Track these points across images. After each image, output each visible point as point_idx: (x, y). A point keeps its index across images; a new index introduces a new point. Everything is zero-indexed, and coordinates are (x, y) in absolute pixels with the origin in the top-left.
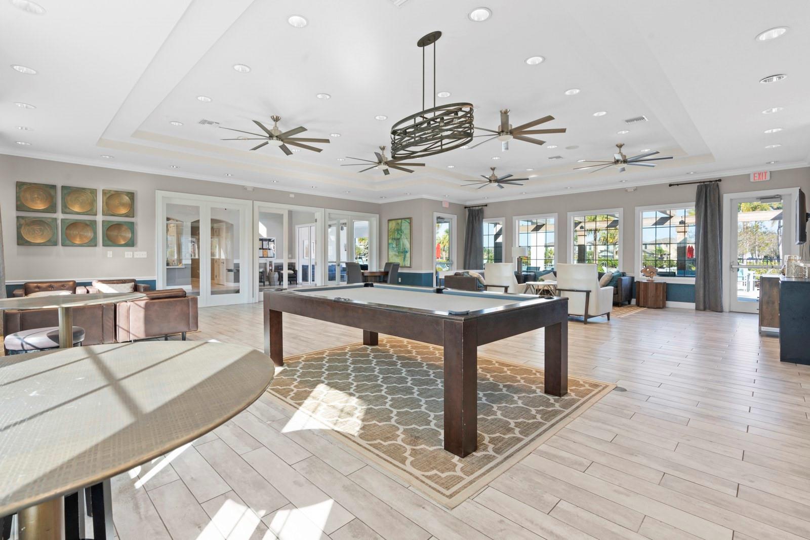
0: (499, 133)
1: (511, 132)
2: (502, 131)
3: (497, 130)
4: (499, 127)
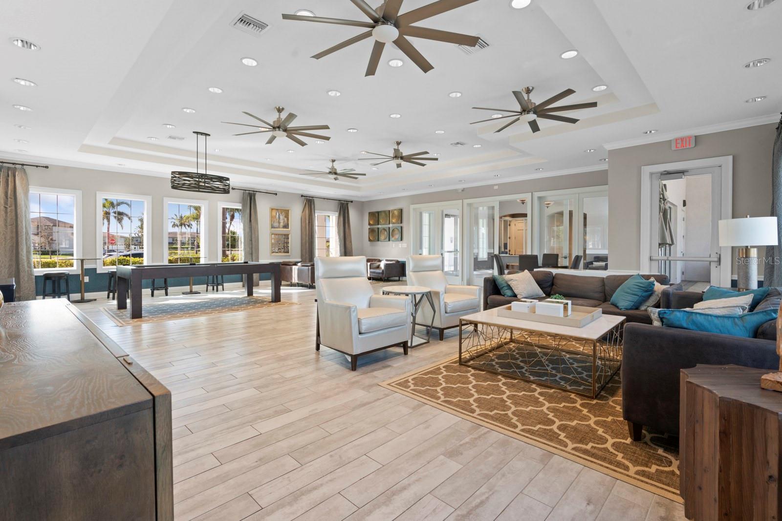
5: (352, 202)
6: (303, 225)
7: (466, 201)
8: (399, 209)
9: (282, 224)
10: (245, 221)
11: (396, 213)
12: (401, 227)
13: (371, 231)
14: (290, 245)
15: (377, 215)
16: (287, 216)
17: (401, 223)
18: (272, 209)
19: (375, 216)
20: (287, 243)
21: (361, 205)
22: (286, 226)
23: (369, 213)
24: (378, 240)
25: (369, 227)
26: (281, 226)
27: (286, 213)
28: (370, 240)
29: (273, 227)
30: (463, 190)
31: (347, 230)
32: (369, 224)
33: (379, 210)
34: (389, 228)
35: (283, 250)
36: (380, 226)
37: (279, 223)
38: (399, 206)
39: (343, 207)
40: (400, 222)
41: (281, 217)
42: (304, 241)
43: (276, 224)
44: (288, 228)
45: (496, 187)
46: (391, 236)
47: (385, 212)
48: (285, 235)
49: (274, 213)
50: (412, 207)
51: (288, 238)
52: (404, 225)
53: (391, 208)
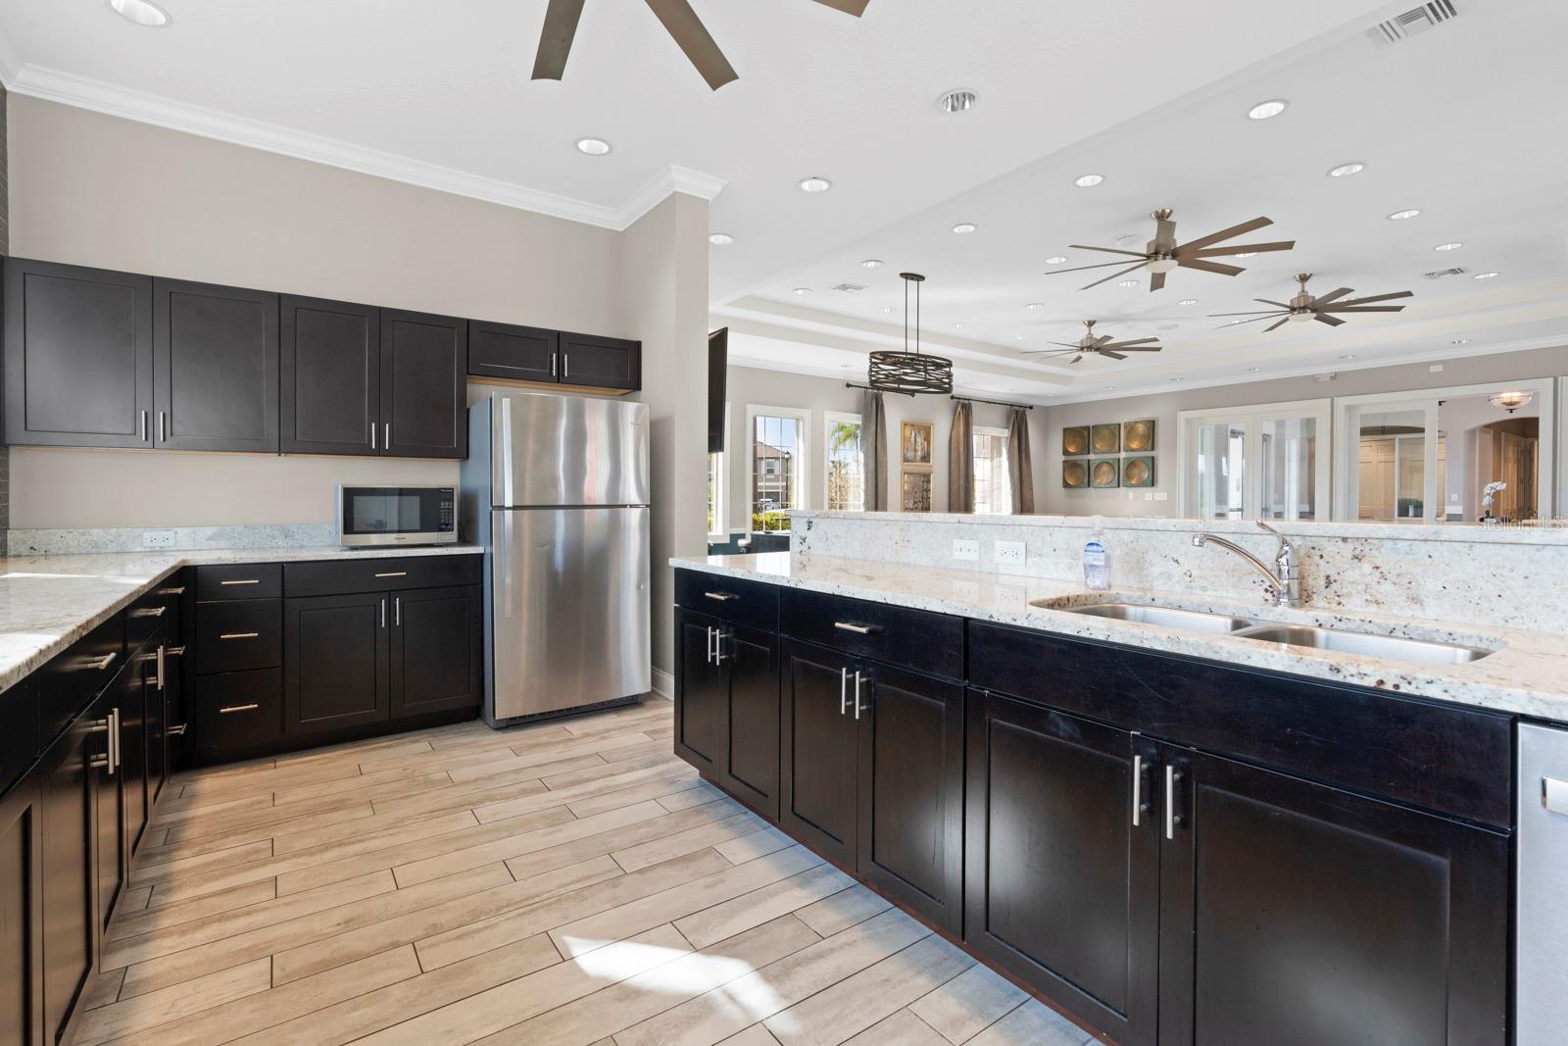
0: (1148, 257)
1: (1175, 254)
2: (1157, 253)
3: (1145, 252)
4: (1149, 244)
5: (1031, 408)
6: (954, 455)
7: (1342, 402)
8: (1149, 421)
9: (919, 453)
10: (867, 449)
11: (1141, 428)
12: (1153, 458)
13: (1070, 467)
14: (931, 495)
15: (1086, 434)
16: (927, 439)
17: (1153, 449)
18: (905, 425)
19: (1080, 437)
20: (928, 490)
21: (1048, 413)
22: (926, 458)
23: (1066, 430)
24: (1089, 486)
25: (1063, 458)
26: (918, 458)
27: (926, 431)
28: (1066, 485)
29: (906, 460)
30: (1334, 377)
31: (1024, 465)
32: (1066, 452)
33: (1091, 423)
34: (1119, 460)
35: (921, 505)
36: (1092, 457)
37: (915, 451)
38: (1146, 414)
39: (1017, 417)
40: (1150, 447)
41: (919, 440)
42: (954, 488)
43: (910, 454)
44: (929, 462)
45: (1439, 368)
46: (1092, 477)
47: (1108, 426)
48: (924, 475)
49: (908, 430)
50: (1183, 416)
51: (929, 482)
52: (1161, 453)
53: (1123, 418)
